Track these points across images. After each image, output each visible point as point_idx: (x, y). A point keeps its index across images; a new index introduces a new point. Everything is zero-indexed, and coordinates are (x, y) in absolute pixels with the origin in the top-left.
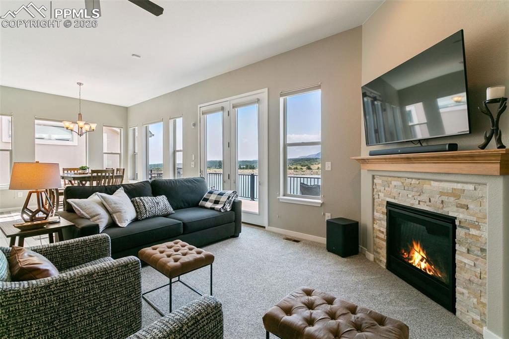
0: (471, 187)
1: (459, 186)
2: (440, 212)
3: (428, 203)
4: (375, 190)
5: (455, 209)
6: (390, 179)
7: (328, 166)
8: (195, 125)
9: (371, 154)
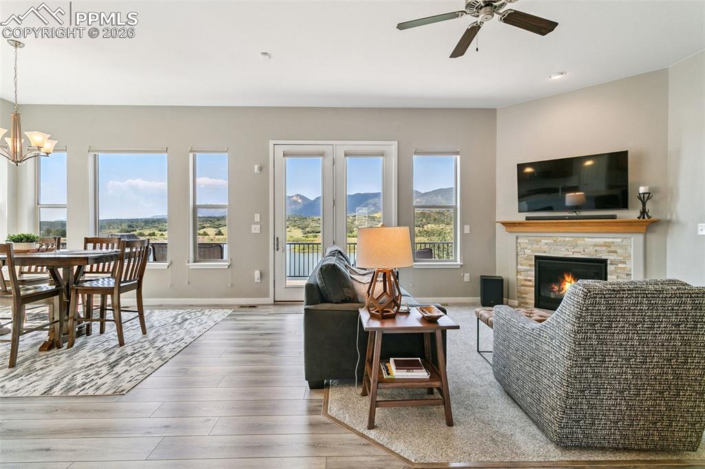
0: (620, 240)
1: (610, 240)
2: (594, 257)
3: (583, 253)
4: (519, 248)
5: (608, 254)
6: (539, 238)
7: (467, 229)
8: (261, 169)
9: (528, 218)
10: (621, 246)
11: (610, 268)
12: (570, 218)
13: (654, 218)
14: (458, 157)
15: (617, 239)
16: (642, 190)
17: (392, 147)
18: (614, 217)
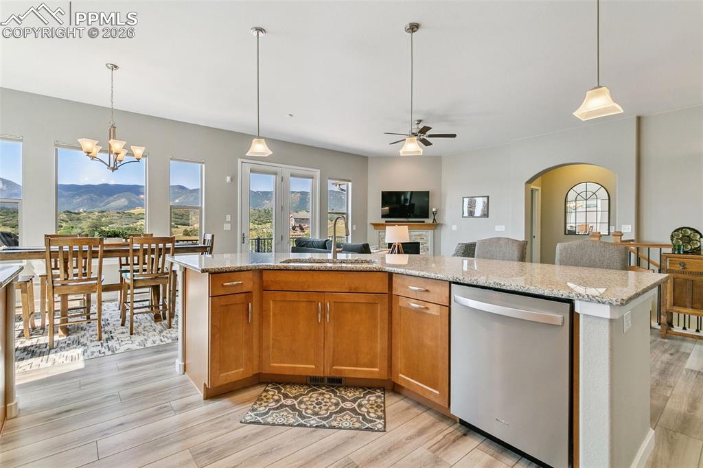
0: (425, 233)
1: (421, 233)
2: (415, 242)
4: (380, 238)
5: (420, 240)
7: (354, 227)
8: (232, 180)
9: (386, 222)
10: (425, 236)
11: (421, 246)
12: (406, 222)
13: (438, 222)
14: (350, 184)
15: (423, 232)
16: (434, 210)
17: (317, 173)
18: (424, 222)
